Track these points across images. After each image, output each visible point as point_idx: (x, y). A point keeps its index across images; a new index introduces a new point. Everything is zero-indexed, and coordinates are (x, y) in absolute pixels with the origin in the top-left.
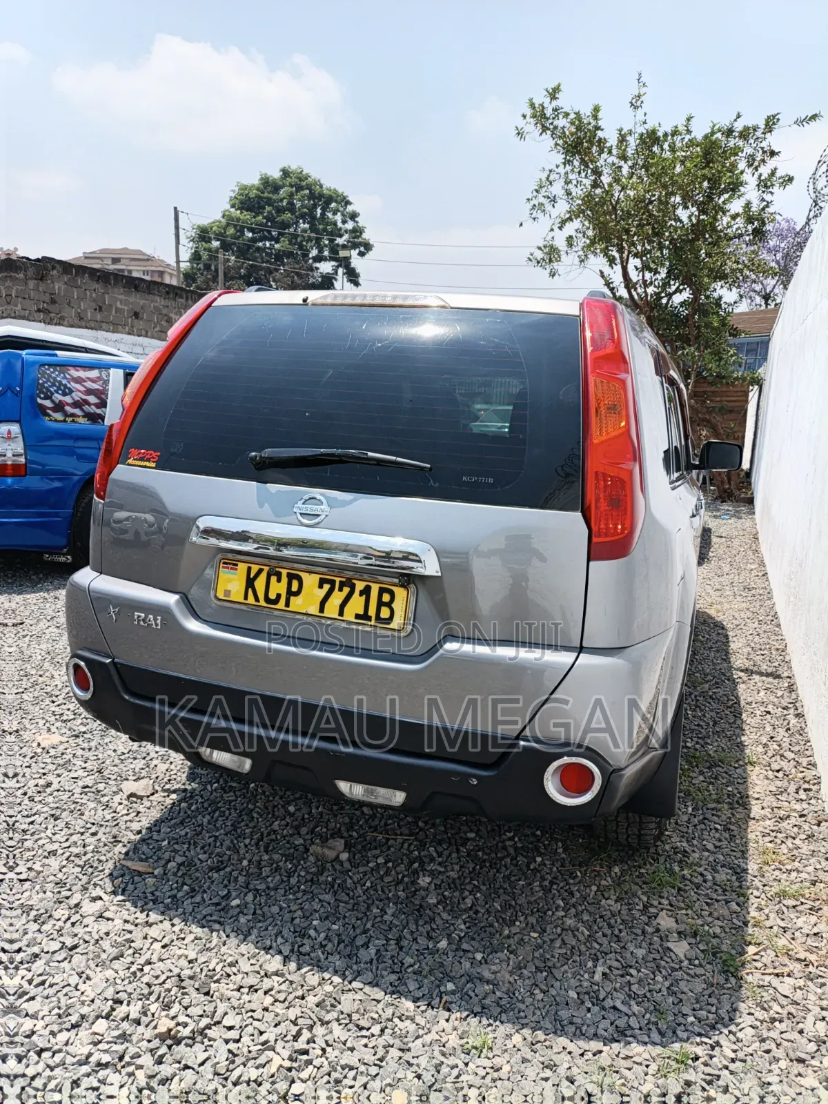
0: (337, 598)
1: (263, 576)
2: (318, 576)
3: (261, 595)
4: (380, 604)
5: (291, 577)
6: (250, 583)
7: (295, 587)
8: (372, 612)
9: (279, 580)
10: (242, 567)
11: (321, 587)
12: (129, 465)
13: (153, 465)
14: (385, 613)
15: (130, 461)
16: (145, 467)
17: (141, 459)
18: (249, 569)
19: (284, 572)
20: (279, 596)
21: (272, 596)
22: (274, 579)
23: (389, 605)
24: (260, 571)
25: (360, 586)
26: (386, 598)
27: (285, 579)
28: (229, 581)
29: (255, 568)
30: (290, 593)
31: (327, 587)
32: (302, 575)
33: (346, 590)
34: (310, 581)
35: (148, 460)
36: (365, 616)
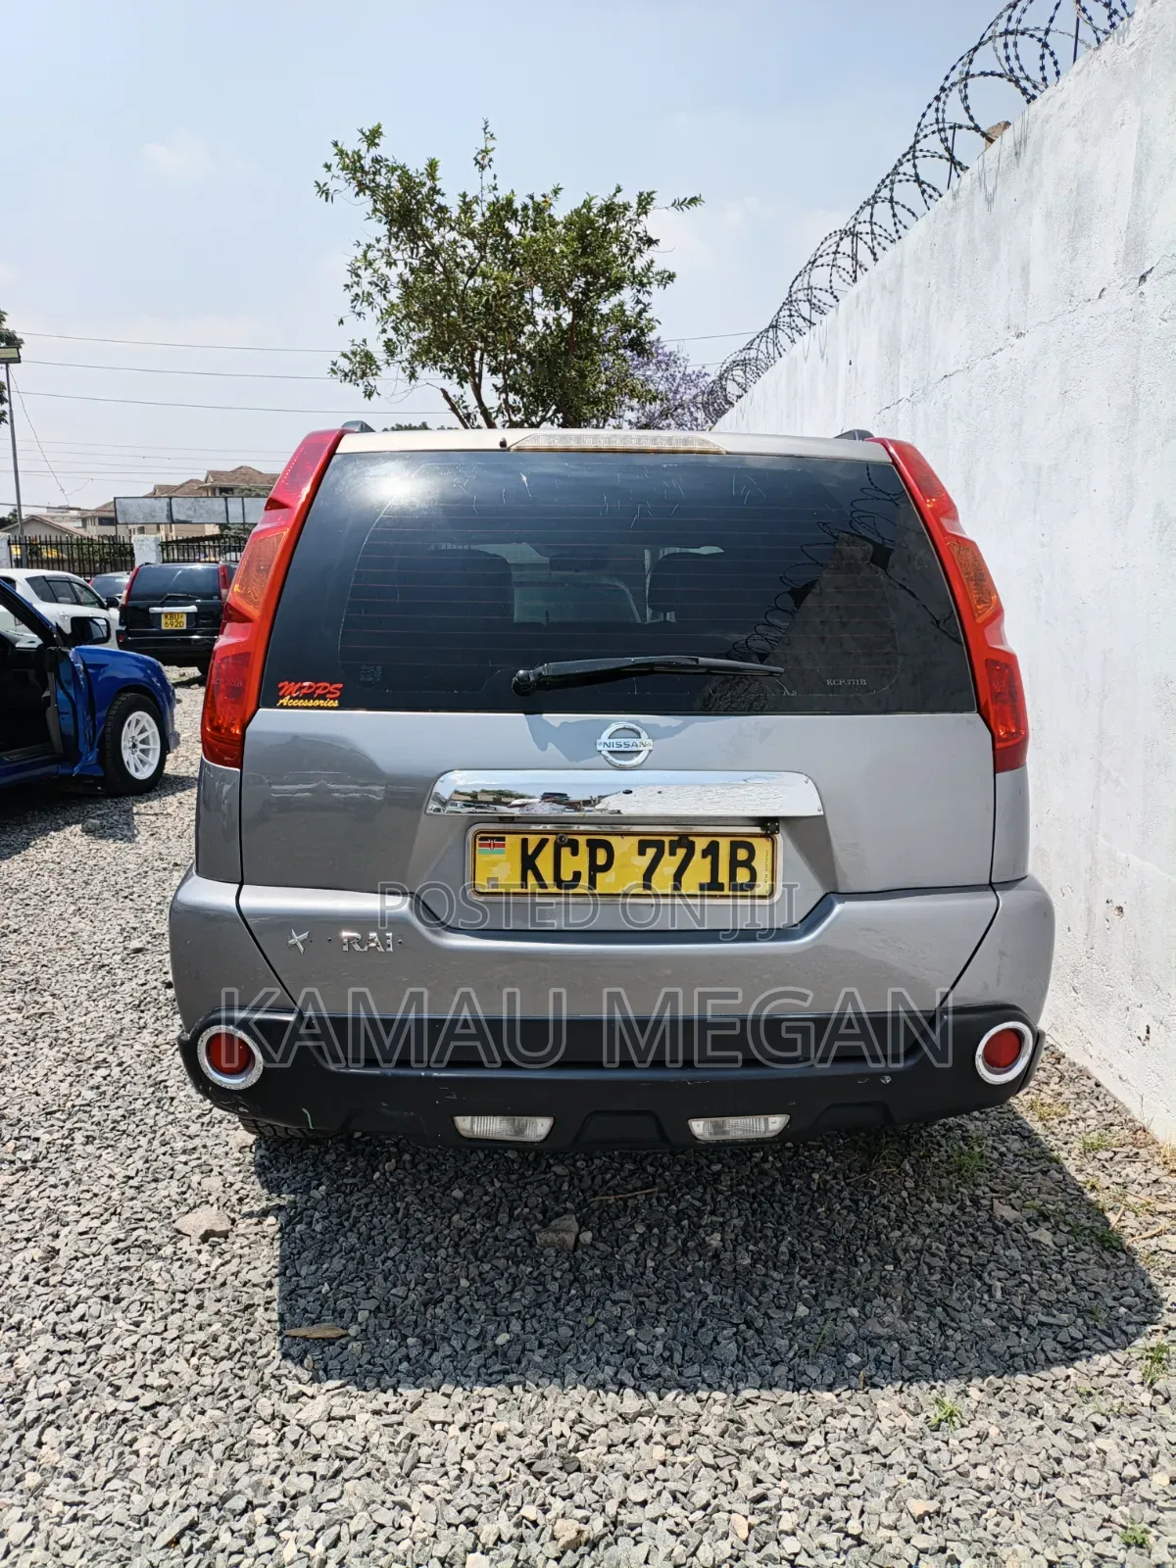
0: (669, 865)
1: (549, 850)
2: (635, 840)
3: (549, 879)
4: (734, 863)
5: (593, 846)
6: (528, 863)
7: (601, 857)
8: (723, 877)
9: (575, 853)
10: (513, 842)
11: (642, 852)
12: (282, 707)
13: (336, 704)
14: (743, 876)
15: (285, 701)
16: (319, 708)
17: (308, 697)
18: (525, 842)
19: (582, 840)
20: (577, 875)
21: (567, 875)
22: (566, 852)
23: (747, 864)
24: (542, 844)
25: (701, 844)
26: (742, 855)
27: (584, 850)
28: (495, 864)
29: (533, 841)
30: (595, 869)
31: (651, 852)
32: (612, 840)
33: (681, 852)
34: (624, 847)
35: (322, 697)
36: (714, 885)
